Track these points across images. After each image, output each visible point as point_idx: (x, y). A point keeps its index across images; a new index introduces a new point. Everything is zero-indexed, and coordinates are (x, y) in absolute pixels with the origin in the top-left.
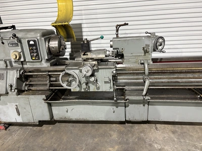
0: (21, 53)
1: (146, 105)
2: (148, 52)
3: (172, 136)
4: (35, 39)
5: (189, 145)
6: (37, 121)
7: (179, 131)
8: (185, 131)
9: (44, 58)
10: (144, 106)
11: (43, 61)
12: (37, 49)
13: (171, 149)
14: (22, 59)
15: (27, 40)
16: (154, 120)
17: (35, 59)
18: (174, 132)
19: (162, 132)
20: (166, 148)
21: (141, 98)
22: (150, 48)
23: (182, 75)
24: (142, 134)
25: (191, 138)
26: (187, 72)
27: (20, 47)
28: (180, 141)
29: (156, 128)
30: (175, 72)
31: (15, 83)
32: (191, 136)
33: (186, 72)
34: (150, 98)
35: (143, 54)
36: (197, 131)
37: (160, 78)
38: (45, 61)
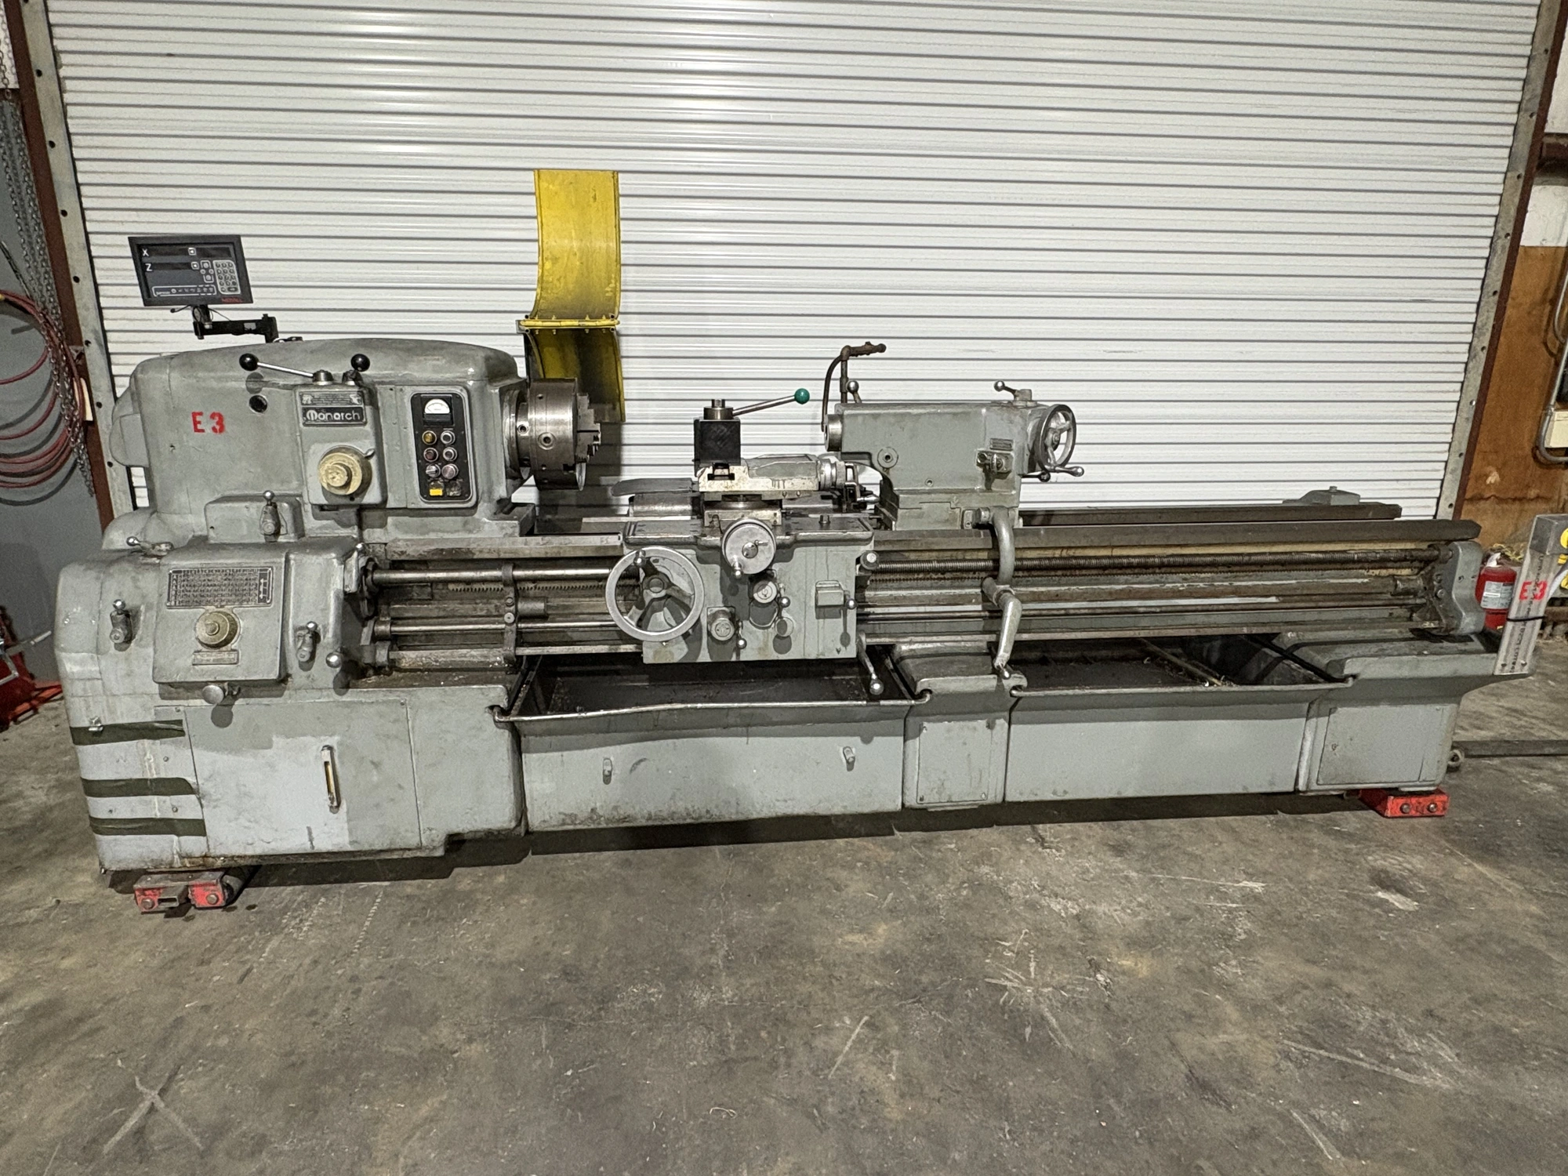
0: (373, 462)
1: (1001, 723)
2: (1003, 475)
3: (1117, 862)
4: (457, 390)
5: (1190, 890)
6: (439, 837)
7: (1142, 843)
8: (1166, 841)
9: (490, 492)
10: (990, 726)
11: (481, 507)
12: (460, 443)
13: (1123, 909)
14: (372, 496)
15: (410, 392)
16: (1033, 798)
17: (444, 497)
18: (1119, 850)
19: (1071, 854)
20: (1102, 908)
21: (989, 682)
22: (1016, 460)
23: (1143, 583)
24: (985, 869)
25: (1192, 865)
26: (1169, 565)
27: (368, 428)
28: (1153, 879)
29: (1041, 841)
30: (1121, 567)
31: (332, 619)
32: (1193, 857)
33: (1161, 566)
34: (1024, 682)
35: (979, 486)
36: (1213, 839)
37: (1057, 598)
38: (493, 507)
